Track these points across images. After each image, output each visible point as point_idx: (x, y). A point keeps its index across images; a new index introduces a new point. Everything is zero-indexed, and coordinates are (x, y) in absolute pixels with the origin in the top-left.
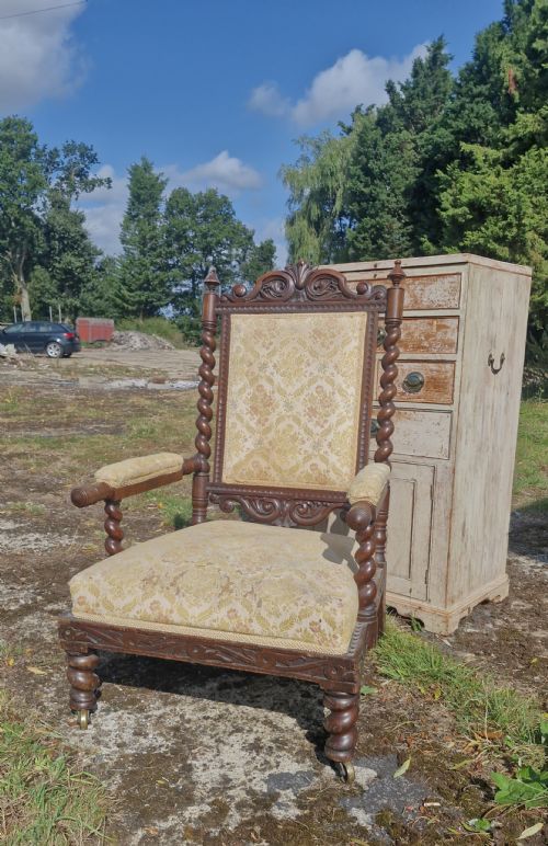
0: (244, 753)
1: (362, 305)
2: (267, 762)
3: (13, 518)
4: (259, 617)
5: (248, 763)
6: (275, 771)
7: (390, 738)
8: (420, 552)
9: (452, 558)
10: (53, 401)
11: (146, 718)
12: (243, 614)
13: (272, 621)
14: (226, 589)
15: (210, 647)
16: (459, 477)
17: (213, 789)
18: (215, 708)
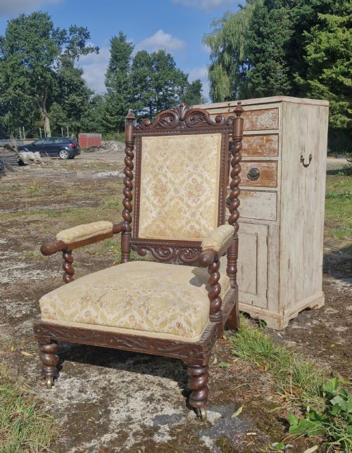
0: (142, 403)
1: (219, 129)
2: (156, 408)
3: (26, 261)
4: (147, 320)
5: (144, 409)
6: (160, 413)
7: (233, 394)
8: (262, 278)
9: (282, 281)
10: (60, 187)
11: (88, 382)
12: (138, 318)
13: (154, 322)
14: (129, 303)
15: (120, 339)
16: (283, 232)
17: (121, 424)
18: (129, 376)
